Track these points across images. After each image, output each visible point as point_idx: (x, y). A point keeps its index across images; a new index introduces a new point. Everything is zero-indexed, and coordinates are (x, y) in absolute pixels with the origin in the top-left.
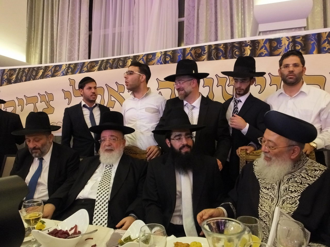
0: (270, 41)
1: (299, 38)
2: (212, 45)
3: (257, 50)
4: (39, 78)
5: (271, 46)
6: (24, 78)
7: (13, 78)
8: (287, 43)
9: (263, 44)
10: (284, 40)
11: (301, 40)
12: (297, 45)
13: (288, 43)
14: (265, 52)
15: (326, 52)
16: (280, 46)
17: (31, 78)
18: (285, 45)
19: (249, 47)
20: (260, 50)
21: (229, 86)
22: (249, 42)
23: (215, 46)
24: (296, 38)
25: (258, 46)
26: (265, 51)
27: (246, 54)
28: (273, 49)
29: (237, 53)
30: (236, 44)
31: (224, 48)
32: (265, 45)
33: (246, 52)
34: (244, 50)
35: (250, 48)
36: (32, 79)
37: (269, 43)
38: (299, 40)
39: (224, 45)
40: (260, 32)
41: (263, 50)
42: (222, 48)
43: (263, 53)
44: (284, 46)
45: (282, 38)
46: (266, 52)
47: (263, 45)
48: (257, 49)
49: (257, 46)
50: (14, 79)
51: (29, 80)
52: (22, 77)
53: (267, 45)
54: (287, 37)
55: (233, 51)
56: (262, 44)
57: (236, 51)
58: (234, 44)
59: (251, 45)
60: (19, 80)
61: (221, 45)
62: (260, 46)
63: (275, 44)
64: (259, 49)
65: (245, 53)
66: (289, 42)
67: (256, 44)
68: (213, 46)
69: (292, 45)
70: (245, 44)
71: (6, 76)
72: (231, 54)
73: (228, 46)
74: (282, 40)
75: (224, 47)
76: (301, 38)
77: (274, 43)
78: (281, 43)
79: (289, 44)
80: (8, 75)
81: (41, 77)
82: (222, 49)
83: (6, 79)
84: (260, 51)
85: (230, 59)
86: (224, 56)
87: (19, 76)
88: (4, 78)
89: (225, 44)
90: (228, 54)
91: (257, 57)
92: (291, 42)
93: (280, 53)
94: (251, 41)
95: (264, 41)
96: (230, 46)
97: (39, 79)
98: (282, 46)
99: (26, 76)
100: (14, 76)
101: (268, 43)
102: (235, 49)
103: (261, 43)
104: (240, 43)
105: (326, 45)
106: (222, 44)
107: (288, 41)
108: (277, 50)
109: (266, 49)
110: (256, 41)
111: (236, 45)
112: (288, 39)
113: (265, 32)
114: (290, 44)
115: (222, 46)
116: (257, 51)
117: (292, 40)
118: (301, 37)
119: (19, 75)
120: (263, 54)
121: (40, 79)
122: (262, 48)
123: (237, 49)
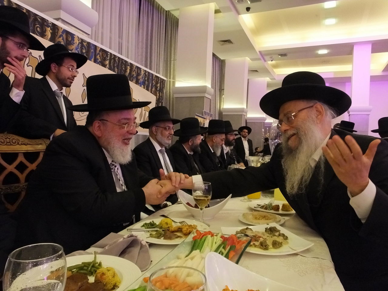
0: (67, 33)
1: (85, 42)
2: (13, 3)
5: (67, 39)
8: (78, 43)
9: (62, 33)
11: (86, 45)
12: (83, 48)
15: (98, 63)
19: (49, 29)
20: (59, 38)
21: (28, 66)
22: (50, 24)
25: (58, 32)
26: (62, 41)
27: (47, 35)
28: (68, 42)
29: (38, 29)
30: (39, 18)
33: (47, 33)
34: (46, 30)
35: (51, 31)
38: (85, 44)
40: (60, 18)
44: (75, 44)
45: (75, 35)
48: (57, 36)
53: (64, 36)
54: (78, 37)
55: (35, 25)
57: (38, 27)
58: (37, 17)
59: (51, 27)
62: (59, 33)
63: (70, 39)
64: (58, 36)
65: (45, 34)
67: (56, 29)
70: (46, 22)
72: (32, 27)
73: (31, 16)
74: (75, 38)
77: (69, 37)
78: (74, 41)
79: (78, 44)
92: (80, 43)
93: (73, 49)
94: (52, 23)
95: (62, 30)
96: (33, 17)
98: (74, 43)
101: (65, 34)
102: (37, 24)
103: (60, 31)
104: (43, 19)
105: (98, 57)
107: (78, 40)
109: (63, 39)
110: (56, 27)
111: (39, 19)
113: (64, 22)
116: (56, 38)
117: (81, 41)
122: (60, 37)
123: (40, 26)
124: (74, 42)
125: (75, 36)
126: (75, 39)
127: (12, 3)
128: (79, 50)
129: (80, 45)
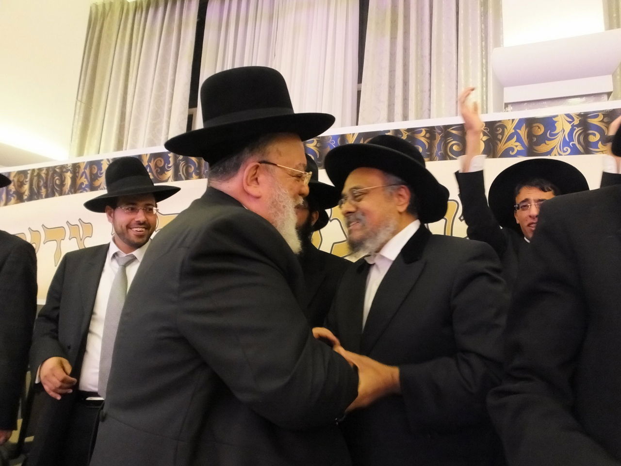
0: (530, 123)
1: (596, 116)
3: (500, 143)
4: (69, 191)
5: (530, 135)
6: (43, 191)
7: (25, 190)
8: (568, 127)
9: (514, 129)
10: (560, 121)
11: (602, 121)
12: (591, 132)
13: (571, 127)
14: (516, 146)
16: (551, 135)
17: (55, 191)
18: (564, 131)
20: (507, 142)
23: (408, 134)
24: (591, 117)
25: (503, 134)
26: (518, 144)
28: (535, 139)
29: (455, 148)
30: (452, 129)
31: (427, 138)
32: (518, 131)
36: (57, 194)
37: (526, 127)
38: (595, 121)
39: (427, 132)
40: (506, 105)
41: (513, 143)
42: (423, 138)
43: (512, 149)
44: (561, 134)
45: (556, 116)
46: (520, 148)
47: (514, 131)
48: (500, 141)
49: (500, 134)
50: (27, 193)
51: (53, 195)
52: (39, 188)
53: (523, 132)
54: (569, 116)
55: (446, 145)
56: (510, 129)
57: (452, 145)
58: (449, 130)
59: (486, 131)
60: (36, 194)
61: (421, 131)
62: (506, 133)
63: (540, 130)
64: (504, 140)
66: (573, 126)
67: (498, 129)
68: (404, 134)
69: (580, 132)
71: (13, 187)
72: (441, 151)
73: (436, 133)
74: (556, 122)
75: (428, 135)
76: (601, 117)
77: (537, 128)
78: (555, 128)
79: (572, 130)
80: (16, 185)
81: (73, 190)
82: (423, 140)
83: (14, 193)
84: (506, 144)
85: (439, 160)
86: (428, 155)
87: (34, 187)
88: (11, 190)
89: (431, 130)
90: (435, 150)
91: (500, 157)
92: (578, 126)
93: (553, 149)
95: (515, 122)
96: (440, 134)
97: (68, 194)
98: (557, 134)
99: (46, 187)
100: (26, 187)
101: (524, 128)
102: (449, 142)
103: (508, 127)
106: (423, 129)
107: (570, 122)
108: (546, 143)
109: (519, 140)
110: (498, 124)
111: (454, 132)
112: (570, 120)
113: (518, 105)
114: (575, 129)
115: (423, 133)
116: (500, 145)
117: (580, 120)
118: (600, 114)
119: (34, 185)
120: (512, 152)
121: (72, 193)
122: (510, 138)
123: (456, 141)
124: (556, 132)
125: (555, 119)
126: (556, 125)
127: (401, 132)
128: (576, 142)
129: (577, 129)
